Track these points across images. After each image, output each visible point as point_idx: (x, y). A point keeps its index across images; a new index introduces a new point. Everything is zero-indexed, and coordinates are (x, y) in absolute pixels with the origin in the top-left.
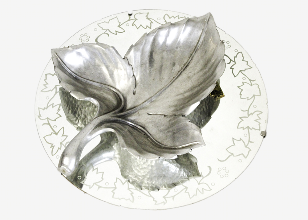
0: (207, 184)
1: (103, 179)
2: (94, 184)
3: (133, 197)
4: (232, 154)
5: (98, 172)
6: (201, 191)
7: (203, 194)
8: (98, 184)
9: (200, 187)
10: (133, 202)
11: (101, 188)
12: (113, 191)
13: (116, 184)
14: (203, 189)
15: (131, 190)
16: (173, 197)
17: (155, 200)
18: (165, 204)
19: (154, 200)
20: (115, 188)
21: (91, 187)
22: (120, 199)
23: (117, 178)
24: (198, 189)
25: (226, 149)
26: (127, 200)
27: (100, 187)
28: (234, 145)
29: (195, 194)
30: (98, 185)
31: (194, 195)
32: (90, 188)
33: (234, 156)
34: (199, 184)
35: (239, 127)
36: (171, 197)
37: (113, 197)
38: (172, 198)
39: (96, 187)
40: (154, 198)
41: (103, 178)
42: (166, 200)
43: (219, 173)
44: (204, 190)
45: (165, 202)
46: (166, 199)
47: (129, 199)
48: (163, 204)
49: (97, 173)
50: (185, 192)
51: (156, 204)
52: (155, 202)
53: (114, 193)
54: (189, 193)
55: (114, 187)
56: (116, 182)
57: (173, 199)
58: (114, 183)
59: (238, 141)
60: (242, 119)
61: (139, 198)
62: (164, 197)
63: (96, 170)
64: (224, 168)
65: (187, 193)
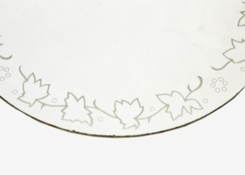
0: (196, 101)
1: (49, 94)
2: (37, 100)
3: (91, 118)
4: (232, 60)
5: (42, 84)
6: (189, 111)
7: (191, 114)
8: (42, 101)
9: (187, 104)
10: (91, 125)
11: (45, 107)
12: (62, 111)
13: (67, 100)
14: (191, 107)
15: (88, 108)
16: (149, 118)
17: (123, 122)
18: (136, 128)
19: (121, 123)
20: (66, 106)
21: (31, 104)
22: (72, 121)
23: (69, 93)
24: (183, 107)
25: (223, 54)
26: (82, 122)
27: (44, 105)
28: (234, 47)
29: (180, 114)
30: (41, 103)
31: (179, 116)
32: (30, 106)
33: (234, 62)
34: (185, 100)
35: (240, 24)
36: (147, 118)
37: (63, 119)
38: (147, 120)
39: (38, 104)
40: (121, 121)
41: (49, 92)
42: (138, 123)
43: (213, 85)
44: (193, 109)
45: (137, 125)
46: (139, 121)
47: (86, 121)
48: (134, 128)
49: (41, 86)
50: (166, 111)
51: (124, 128)
52: (122, 126)
53: (64, 113)
54: (171, 113)
55: (64, 104)
56: (68, 97)
57: (149, 121)
58: (65, 100)
59: (240, 42)
60: (244, 14)
61: (101, 119)
62: (136, 119)
63: (39, 82)
64: (221, 79)
65: (168, 112)
